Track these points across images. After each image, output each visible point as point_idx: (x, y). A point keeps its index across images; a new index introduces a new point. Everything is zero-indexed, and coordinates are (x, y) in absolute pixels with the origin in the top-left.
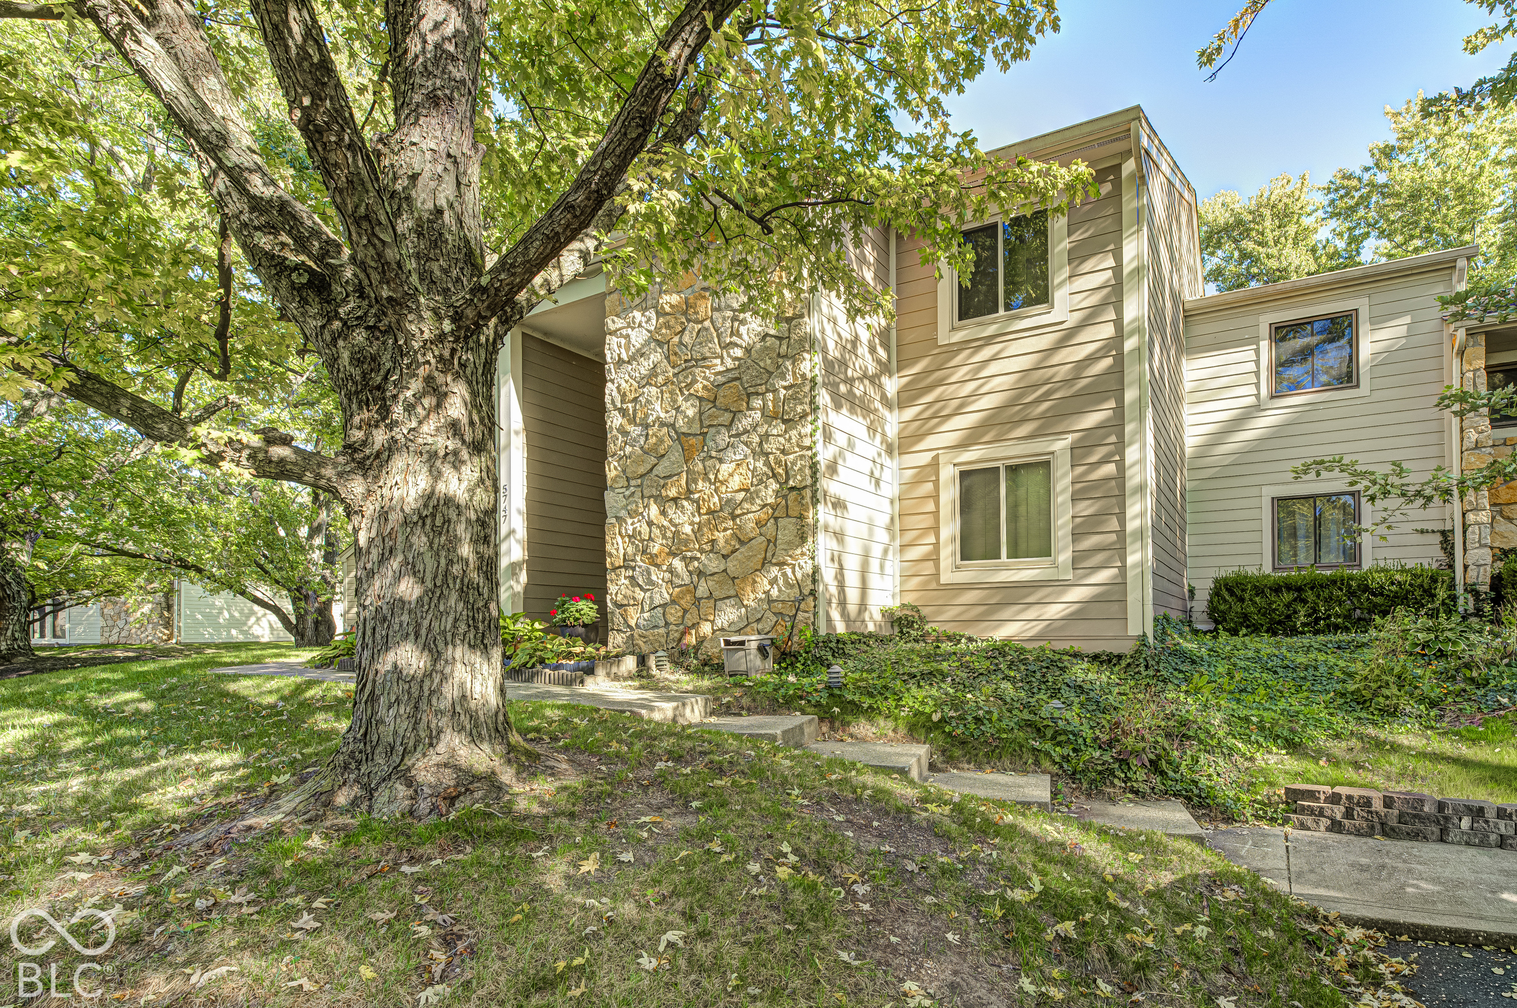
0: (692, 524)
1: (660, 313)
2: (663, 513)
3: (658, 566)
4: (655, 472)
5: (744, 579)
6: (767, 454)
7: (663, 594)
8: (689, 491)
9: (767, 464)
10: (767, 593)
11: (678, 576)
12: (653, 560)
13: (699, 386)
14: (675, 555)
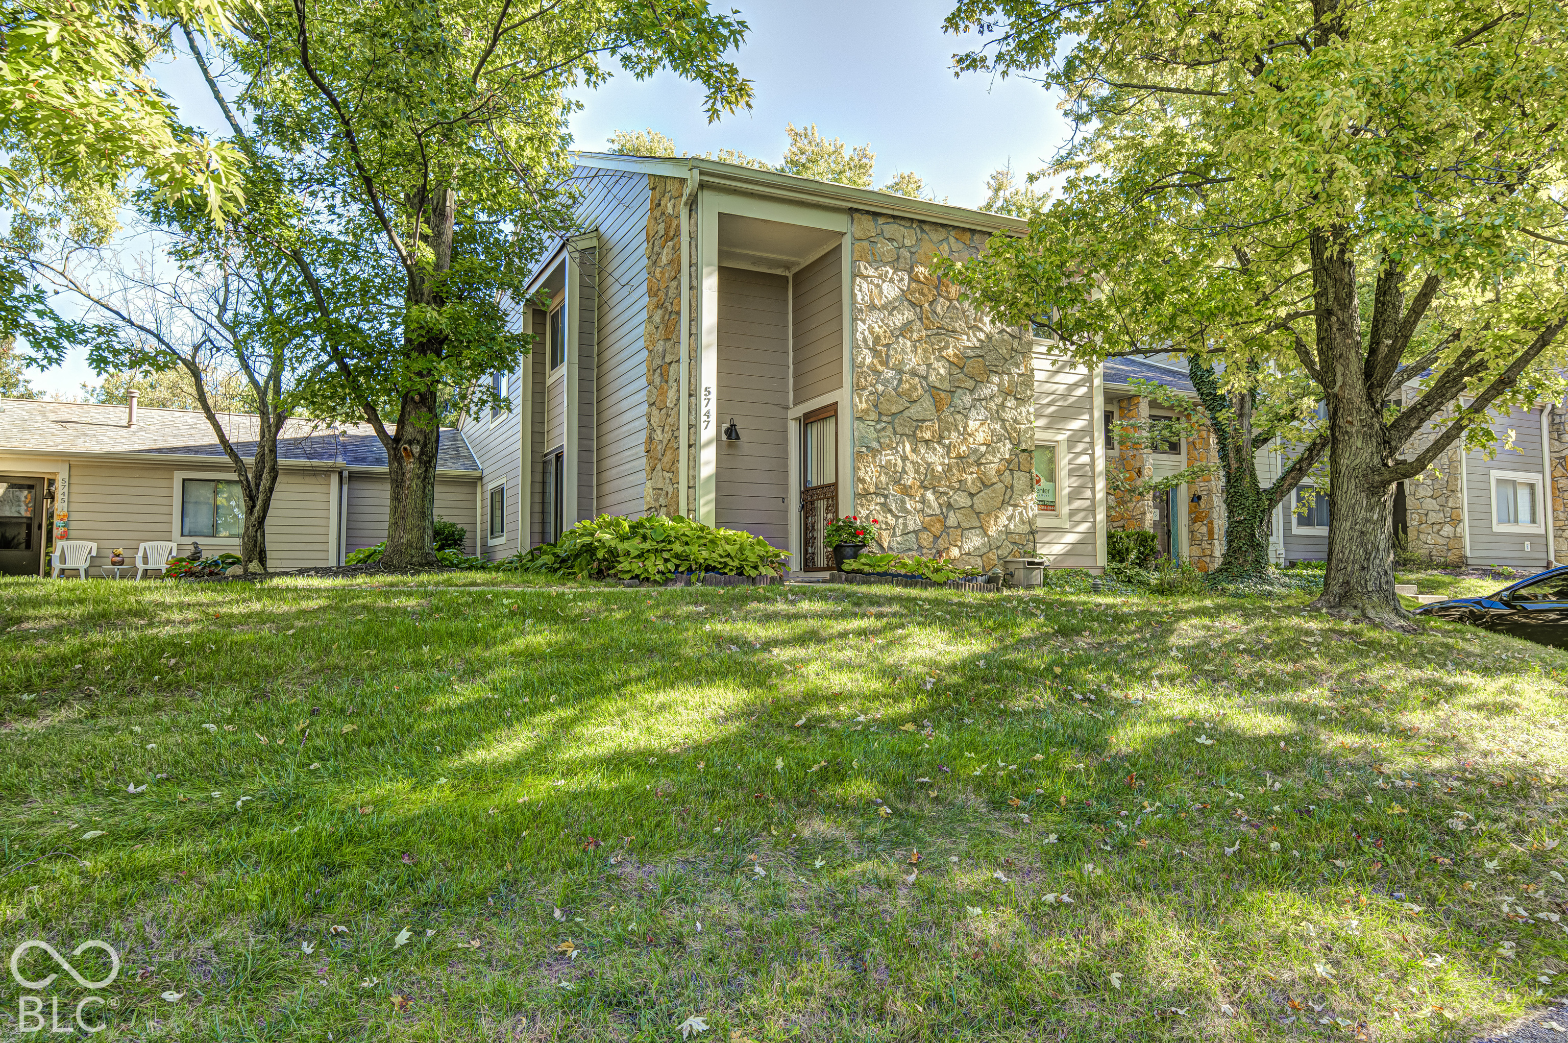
0: (942, 464)
1: (914, 279)
2: (914, 451)
3: (911, 496)
4: (906, 413)
5: (989, 514)
6: (1003, 421)
7: (914, 522)
8: (941, 437)
9: (1004, 427)
10: (1006, 526)
11: (930, 507)
12: (906, 491)
13: (951, 351)
14: (926, 488)
